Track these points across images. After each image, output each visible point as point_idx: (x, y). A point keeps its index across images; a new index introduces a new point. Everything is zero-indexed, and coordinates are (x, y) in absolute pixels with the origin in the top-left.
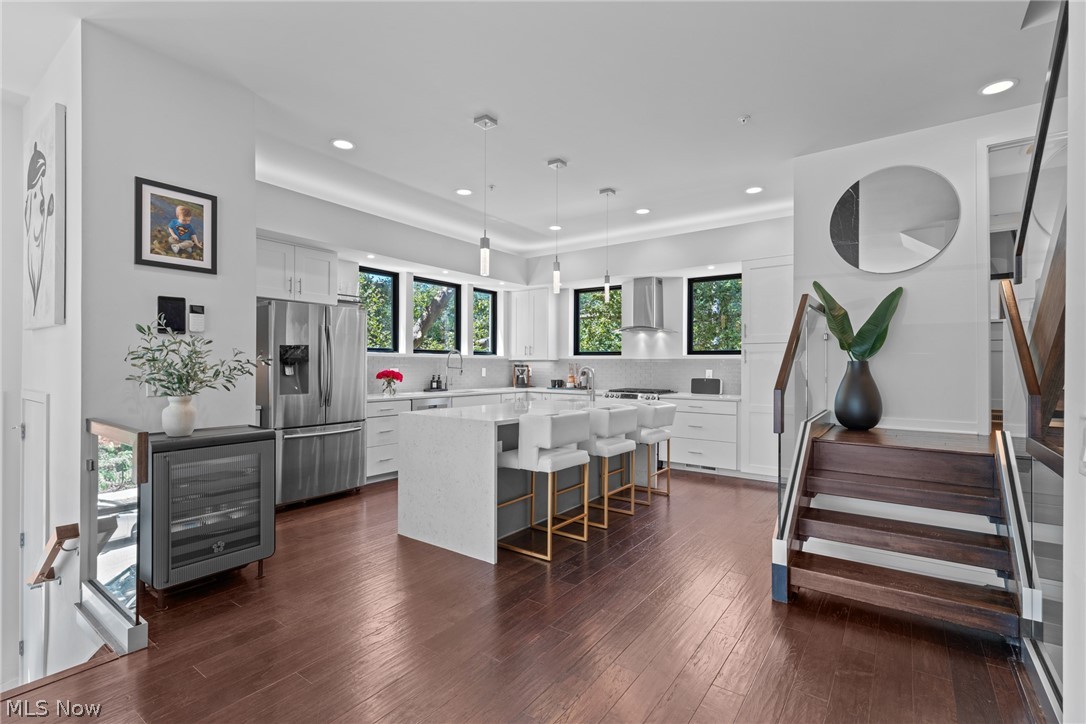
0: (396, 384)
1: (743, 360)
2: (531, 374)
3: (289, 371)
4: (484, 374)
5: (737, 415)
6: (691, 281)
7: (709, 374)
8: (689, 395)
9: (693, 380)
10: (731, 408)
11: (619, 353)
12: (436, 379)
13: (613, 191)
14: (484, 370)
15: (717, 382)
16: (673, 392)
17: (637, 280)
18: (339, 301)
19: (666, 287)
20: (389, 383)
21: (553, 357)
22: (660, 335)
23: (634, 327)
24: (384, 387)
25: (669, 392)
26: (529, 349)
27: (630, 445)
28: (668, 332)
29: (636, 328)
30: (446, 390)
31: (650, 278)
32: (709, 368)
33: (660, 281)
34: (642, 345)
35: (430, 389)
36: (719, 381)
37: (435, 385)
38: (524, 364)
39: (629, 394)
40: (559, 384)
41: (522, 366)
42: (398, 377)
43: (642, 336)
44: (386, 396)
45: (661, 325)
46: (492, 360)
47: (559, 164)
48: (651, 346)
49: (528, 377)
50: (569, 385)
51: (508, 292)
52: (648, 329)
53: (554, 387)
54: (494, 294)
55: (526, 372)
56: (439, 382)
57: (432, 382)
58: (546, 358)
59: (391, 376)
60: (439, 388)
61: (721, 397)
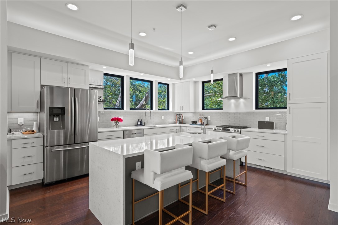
0: (120, 123)
1: (288, 113)
2: (184, 118)
3: (56, 119)
4: (163, 118)
5: (285, 141)
6: (257, 74)
7: (267, 119)
8: (257, 129)
9: (259, 122)
10: (282, 138)
11: (222, 109)
12: (140, 121)
13: (215, 27)
14: (163, 117)
15: (272, 123)
16: (248, 128)
17: (230, 75)
18: (90, 87)
19: (244, 77)
20: (116, 123)
21: (192, 111)
22: (242, 100)
23: (229, 97)
24: (114, 125)
25: (246, 127)
26: (182, 108)
27: (223, 162)
28: (245, 99)
29: (230, 97)
30: (145, 125)
31: (236, 73)
32: (267, 116)
33: (241, 75)
34: (233, 105)
35: (137, 125)
36: (273, 123)
37: (139, 123)
38: (181, 114)
39: (226, 129)
40: (195, 123)
41: (180, 115)
42: (120, 120)
43: (233, 101)
44: (115, 129)
45: (242, 95)
46: (167, 112)
47: (182, 7)
48: (237, 106)
49: (183, 119)
50: (199, 123)
51: (174, 84)
52: (236, 97)
53: (193, 124)
54: (168, 85)
55: (181, 118)
56: (141, 122)
57: (138, 122)
58: (189, 112)
59: (118, 120)
60: (141, 125)
61: (274, 131)
